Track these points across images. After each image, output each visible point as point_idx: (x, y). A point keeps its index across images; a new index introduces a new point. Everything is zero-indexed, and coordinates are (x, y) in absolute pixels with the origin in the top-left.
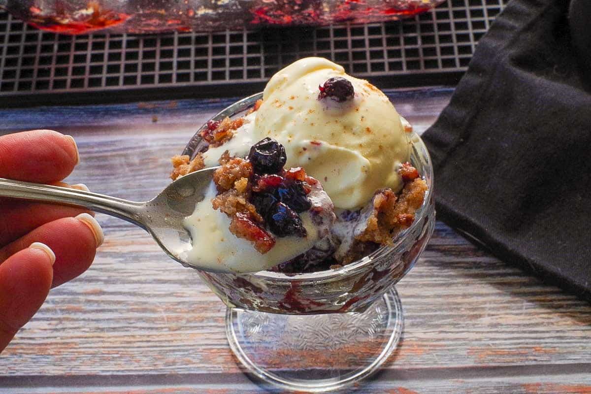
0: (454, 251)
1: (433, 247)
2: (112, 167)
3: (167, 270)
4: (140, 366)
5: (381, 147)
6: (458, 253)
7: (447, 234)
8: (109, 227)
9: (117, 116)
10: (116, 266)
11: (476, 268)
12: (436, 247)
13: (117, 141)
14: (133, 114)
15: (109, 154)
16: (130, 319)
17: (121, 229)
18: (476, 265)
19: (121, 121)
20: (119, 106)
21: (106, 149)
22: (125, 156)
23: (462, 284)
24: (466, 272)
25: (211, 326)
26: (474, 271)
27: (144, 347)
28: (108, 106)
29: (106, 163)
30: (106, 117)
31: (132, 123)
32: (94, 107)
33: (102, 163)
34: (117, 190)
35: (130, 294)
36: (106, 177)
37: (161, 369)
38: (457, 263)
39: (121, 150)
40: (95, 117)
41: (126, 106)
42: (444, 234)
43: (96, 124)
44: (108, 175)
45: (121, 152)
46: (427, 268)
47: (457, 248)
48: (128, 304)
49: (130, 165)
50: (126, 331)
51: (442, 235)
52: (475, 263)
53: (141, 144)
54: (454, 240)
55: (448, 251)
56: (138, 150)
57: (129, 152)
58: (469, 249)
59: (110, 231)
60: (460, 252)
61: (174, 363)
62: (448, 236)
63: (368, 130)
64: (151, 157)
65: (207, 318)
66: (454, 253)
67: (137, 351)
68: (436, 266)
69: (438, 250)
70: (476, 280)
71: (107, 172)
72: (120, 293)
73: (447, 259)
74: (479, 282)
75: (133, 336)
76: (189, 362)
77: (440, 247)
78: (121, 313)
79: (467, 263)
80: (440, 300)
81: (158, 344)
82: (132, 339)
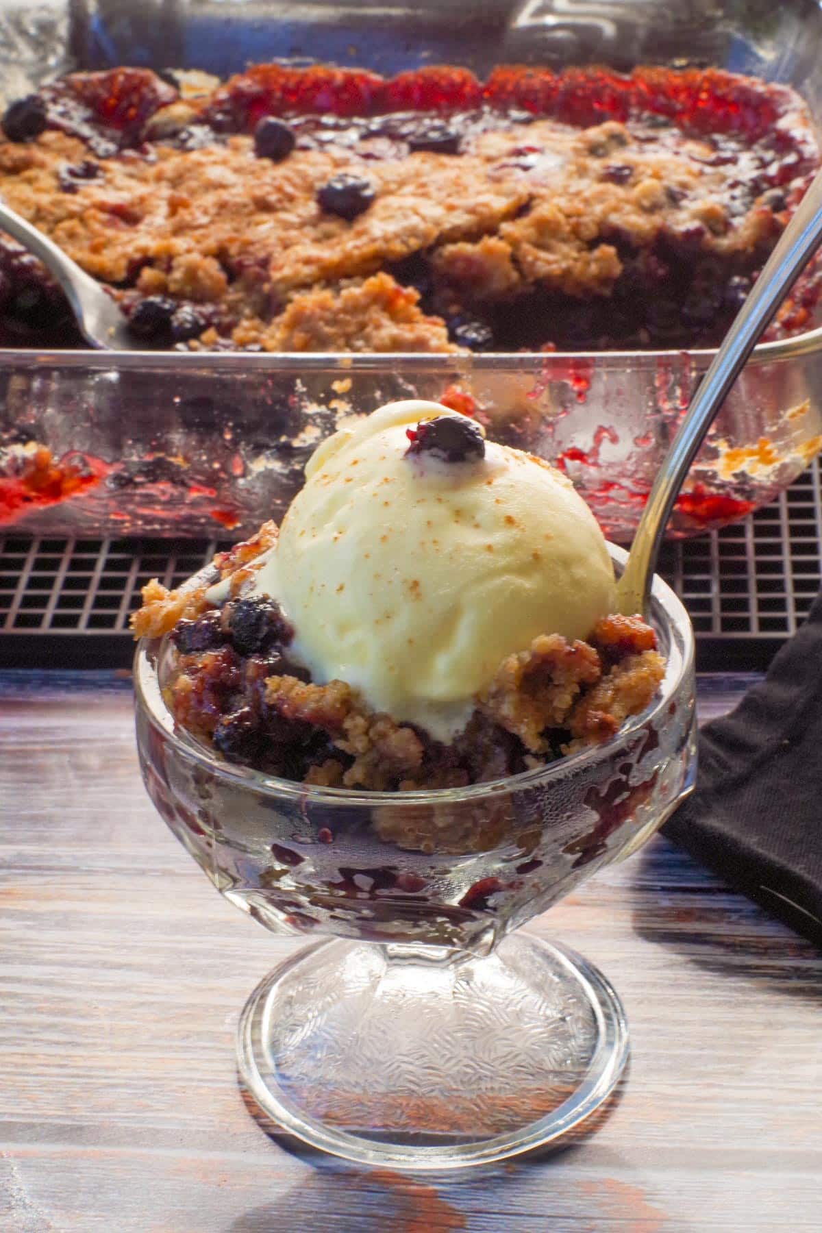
0: (754, 947)
1: (708, 938)
2: (39, 769)
3: (125, 947)
4: (36, 1108)
5: (536, 557)
6: (763, 951)
7: (741, 917)
8: (16, 868)
9: (67, 688)
10: (17, 934)
11: (799, 977)
12: (714, 939)
13: (58, 728)
14: (101, 687)
15: (37, 747)
16: (30, 1025)
17: (40, 872)
18: (799, 973)
19: (73, 697)
20: (73, 674)
21: (31, 738)
22: (71, 752)
23: (767, 1004)
24: (776, 983)
25: (204, 1048)
26: (794, 983)
27: (51, 1075)
28: (50, 672)
29: (30, 761)
30: (45, 689)
31: (96, 701)
32: (21, 672)
33: (20, 762)
34: (43, 808)
35: (38, 983)
36: (25, 784)
37: (81, 1116)
38: (758, 967)
39: (62, 742)
40: (21, 688)
41: (88, 674)
42: (734, 917)
43: (20, 699)
44: (28, 782)
45: (64, 746)
46: (689, 972)
47: (760, 942)
48: (31, 1000)
49: (77, 767)
50: (18, 1045)
51: (729, 917)
52: (797, 969)
53: (108, 735)
54: (755, 929)
55: (741, 946)
56: (100, 745)
57: (81, 746)
58: (789, 946)
59: (16, 874)
60: (766, 949)
61: (110, 1108)
62: (744, 922)
63: (510, 520)
64: (124, 757)
65: (198, 1034)
66: (753, 950)
67: (34, 1082)
68: (712, 970)
69: (720, 944)
70: (798, 1000)
71: (28, 776)
72: (18, 980)
73: (737, 960)
74: (803, 1002)
75: (32, 1055)
76: (147, 1108)
77: (725, 939)
78: (12, 1014)
79: (782, 969)
80: (715, 1029)
81: (81, 1072)
82: (28, 1061)
